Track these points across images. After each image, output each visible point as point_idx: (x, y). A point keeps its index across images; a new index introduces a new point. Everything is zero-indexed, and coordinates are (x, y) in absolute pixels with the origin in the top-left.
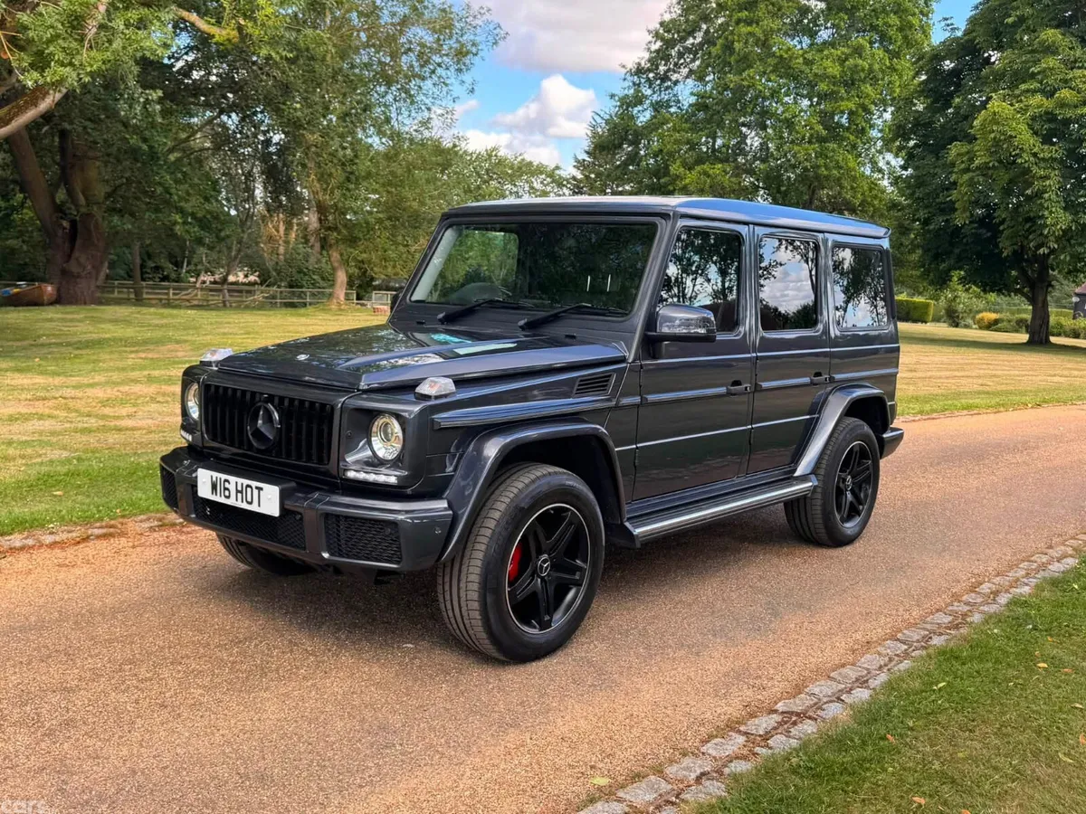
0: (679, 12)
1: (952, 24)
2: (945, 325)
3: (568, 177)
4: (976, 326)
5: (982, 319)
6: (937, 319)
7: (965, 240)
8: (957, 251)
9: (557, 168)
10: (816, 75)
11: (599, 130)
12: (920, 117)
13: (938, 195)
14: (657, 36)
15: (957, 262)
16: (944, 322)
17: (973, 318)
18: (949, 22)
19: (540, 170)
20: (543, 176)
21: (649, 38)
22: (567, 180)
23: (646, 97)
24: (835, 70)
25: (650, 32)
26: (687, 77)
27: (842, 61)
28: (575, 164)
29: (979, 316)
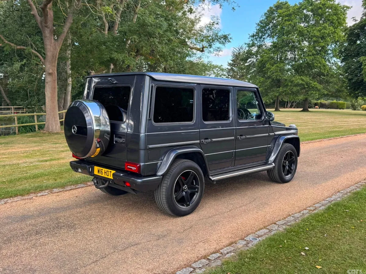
0: (265, 17)
1: (355, 19)
2: (351, 110)
3: (225, 68)
4: (362, 110)
5: (363, 107)
6: (348, 108)
7: (364, 84)
8: (361, 88)
9: (222, 66)
10: (312, 36)
11: (235, 53)
12: (347, 47)
13: (355, 71)
14: (258, 25)
15: (361, 91)
16: (351, 109)
17: (360, 107)
18: (354, 18)
19: (217, 67)
20: (217, 68)
21: (256, 26)
22: (225, 70)
23: (255, 44)
24: (318, 34)
25: (256, 24)
26: (267, 37)
27: (320, 31)
28: (228, 64)
29: (363, 106)
